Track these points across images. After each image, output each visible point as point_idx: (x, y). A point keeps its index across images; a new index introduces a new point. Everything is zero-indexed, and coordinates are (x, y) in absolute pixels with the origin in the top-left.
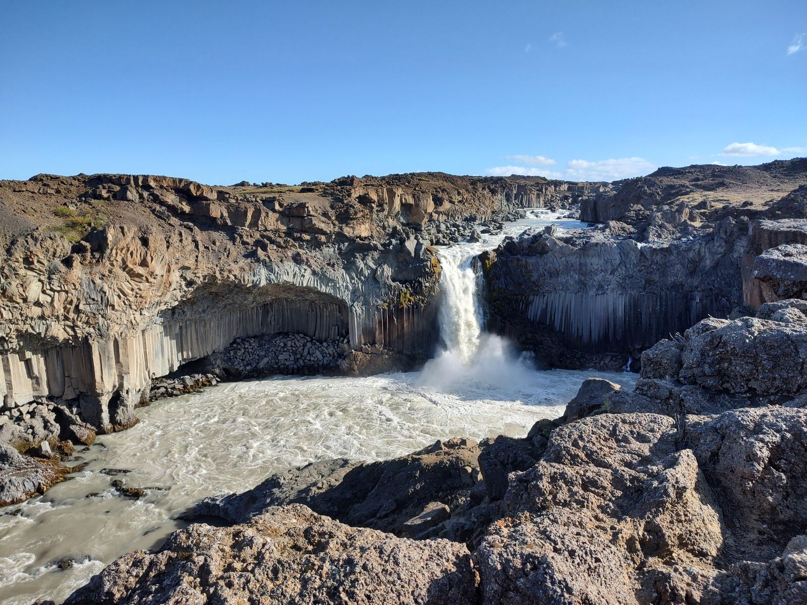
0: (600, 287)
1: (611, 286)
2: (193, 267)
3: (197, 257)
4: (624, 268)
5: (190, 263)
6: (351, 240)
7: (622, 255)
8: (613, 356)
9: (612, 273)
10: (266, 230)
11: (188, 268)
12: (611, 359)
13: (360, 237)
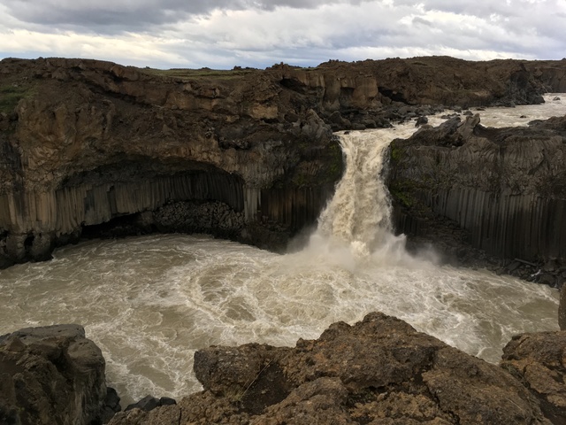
0: (517, 187)
1: (529, 188)
2: (100, 138)
3: (104, 129)
4: (547, 169)
5: (98, 134)
6: (256, 121)
7: (546, 153)
8: (522, 264)
9: (532, 172)
10: (178, 109)
11: (95, 139)
12: (518, 267)
13: (264, 119)
